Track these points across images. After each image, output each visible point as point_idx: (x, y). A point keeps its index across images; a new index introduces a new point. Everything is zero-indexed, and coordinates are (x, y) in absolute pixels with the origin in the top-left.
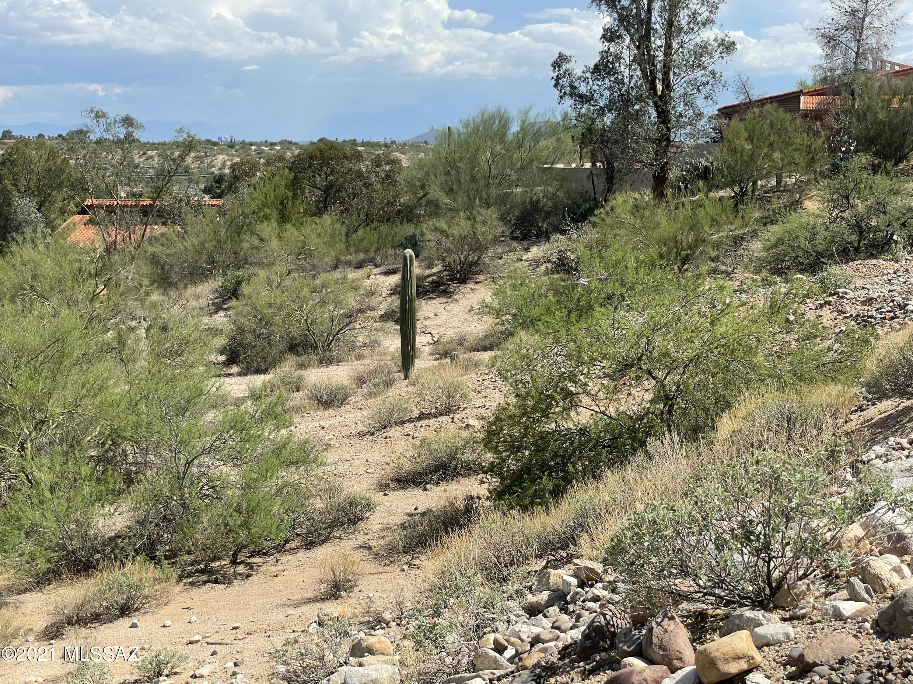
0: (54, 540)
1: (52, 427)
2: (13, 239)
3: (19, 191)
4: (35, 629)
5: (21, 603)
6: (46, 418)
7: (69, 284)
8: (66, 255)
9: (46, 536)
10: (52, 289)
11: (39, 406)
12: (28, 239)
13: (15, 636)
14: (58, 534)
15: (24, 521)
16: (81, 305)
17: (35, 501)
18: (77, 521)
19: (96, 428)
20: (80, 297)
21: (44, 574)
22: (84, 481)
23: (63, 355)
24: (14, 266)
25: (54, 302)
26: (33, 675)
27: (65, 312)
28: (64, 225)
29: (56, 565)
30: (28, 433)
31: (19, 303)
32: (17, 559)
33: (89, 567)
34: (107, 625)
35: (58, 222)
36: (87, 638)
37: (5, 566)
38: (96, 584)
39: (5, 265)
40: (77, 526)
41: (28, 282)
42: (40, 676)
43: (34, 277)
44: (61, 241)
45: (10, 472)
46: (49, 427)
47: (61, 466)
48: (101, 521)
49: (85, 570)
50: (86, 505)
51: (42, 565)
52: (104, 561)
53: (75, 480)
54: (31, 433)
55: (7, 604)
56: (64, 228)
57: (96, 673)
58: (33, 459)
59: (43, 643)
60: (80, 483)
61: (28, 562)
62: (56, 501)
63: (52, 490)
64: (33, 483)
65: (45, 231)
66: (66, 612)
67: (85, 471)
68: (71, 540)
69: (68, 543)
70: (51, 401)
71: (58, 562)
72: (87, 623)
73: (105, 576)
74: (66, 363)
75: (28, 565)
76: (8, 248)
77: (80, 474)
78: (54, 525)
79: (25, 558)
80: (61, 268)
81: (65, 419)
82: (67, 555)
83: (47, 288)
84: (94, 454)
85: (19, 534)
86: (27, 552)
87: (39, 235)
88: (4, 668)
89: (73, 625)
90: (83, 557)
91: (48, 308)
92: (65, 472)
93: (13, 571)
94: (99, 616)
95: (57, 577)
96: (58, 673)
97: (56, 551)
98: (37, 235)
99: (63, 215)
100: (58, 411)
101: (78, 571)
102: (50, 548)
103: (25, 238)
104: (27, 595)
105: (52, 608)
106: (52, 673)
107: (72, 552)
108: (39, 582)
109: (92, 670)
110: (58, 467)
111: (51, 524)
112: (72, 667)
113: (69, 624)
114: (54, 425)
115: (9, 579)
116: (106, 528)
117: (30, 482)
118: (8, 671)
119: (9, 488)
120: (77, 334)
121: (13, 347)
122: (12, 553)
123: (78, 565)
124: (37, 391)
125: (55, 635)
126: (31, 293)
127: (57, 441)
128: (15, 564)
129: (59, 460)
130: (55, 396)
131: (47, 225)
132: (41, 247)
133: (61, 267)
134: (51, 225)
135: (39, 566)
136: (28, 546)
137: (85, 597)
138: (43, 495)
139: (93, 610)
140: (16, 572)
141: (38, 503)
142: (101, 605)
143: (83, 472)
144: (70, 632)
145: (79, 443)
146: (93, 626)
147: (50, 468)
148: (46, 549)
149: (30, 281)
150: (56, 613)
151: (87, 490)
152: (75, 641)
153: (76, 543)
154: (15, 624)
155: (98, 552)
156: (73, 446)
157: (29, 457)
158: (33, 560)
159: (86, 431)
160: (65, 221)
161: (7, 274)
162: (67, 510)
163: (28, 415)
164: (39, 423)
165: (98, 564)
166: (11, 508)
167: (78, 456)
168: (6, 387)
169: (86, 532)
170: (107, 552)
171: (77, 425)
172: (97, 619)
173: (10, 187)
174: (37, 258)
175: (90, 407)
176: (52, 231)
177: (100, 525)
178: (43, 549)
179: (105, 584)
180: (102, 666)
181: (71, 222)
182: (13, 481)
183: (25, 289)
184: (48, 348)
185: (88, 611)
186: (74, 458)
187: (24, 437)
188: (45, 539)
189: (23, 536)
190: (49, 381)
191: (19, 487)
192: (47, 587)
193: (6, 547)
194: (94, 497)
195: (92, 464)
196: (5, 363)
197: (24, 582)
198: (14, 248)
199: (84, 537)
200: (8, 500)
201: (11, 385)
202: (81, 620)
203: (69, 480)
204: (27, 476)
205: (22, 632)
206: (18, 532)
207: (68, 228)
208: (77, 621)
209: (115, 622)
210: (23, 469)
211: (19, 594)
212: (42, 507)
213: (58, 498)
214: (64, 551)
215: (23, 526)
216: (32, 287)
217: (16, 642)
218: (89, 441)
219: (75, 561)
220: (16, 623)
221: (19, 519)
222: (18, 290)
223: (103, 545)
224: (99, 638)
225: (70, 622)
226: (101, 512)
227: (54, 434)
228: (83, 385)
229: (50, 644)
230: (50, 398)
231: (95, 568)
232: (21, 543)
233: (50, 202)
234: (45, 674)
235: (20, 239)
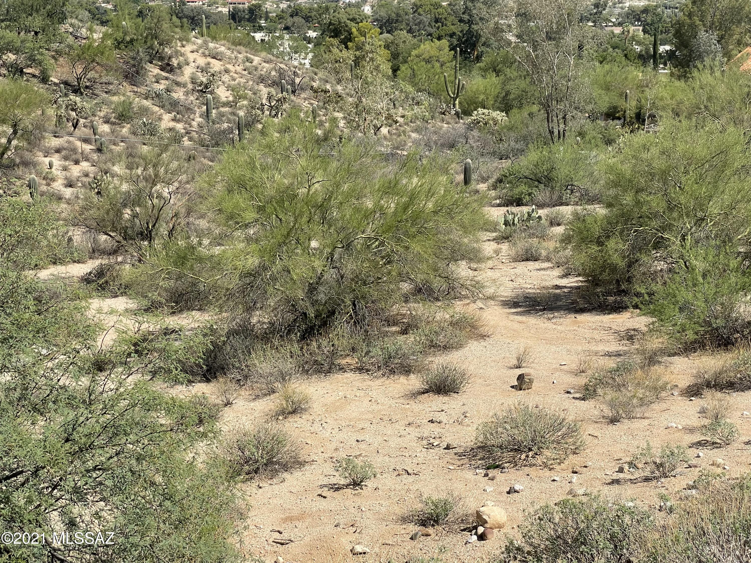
0: (702, 317)
1: (709, 225)
2: (695, 67)
3: (704, 25)
4: (680, 386)
5: (671, 363)
6: (705, 216)
7: (737, 106)
8: (737, 81)
9: (696, 313)
10: (723, 109)
11: (702, 207)
12: (708, 66)
13: (663, 388)
14: (706, 313)
15: (679, 298)
16: (745, 124)
17: (690, 284)
18: (722, 304)
19: (746, 229)
20: (746, 117)
21: (691, 343)
22: (732, 272)
23: (725, 165)
24: (693, 89)
25: (723, 120)
26: (675, 422)
27: (731, 129)
28: (739, 55)
29: (701, 338)
30: (689, 227)
31: (694, 120)
32: (671, 328)
33: (729, 343)
34: (740, 393)
35: (734, 52)
36: (721, 400)
37: (660, 332)
38: (733, 359)
39: (687, 87)
40: (722, 308)
41: (703, 102)
42: (680, 424)
43: (709, 99)
44: (735, 69)
45: (672, 258)
46: (707, 224)
47: (714, 257)
48: (743, 306)
49: (726, 345)
50: (731, 292)
51: (690, 336)
52: (742, 340)
53: (725, 271)
54: (692, 227)
55: (660, 362)
56: (738, 58)
57: (726, 430)
58: (691, 249)
59: (685, 398)
60: (729, 274)
61: (679, 332)
62: (706, 285)
63: (704, 276)
64: (689, 268)
65: (722, 60)
66: (706, 376)
67: (733, 263)
68: (716, 319)
69: (713, 321)
70: (711, 203)
71: (703, 335)
72: (723, 389)
73: (741, 353)
74: (728, 172)
75: (679, 334)
76: (691, 73)
77: (728, 266)
78: (703, 305)
79: (677, 328)
80: (732, 92)
81: (721, 219)
82: (712, 331)
83: (719, 109)
84: (742, 250)
85: (675, 308)
86: (679, 323)
87: (717, 63)
88: (652, 412)
89: (711, 388)
90: (724, 334)
91: (717, 125)
92: (716, 263)
93: (666, 337)
94: (733, 384)
95: (701, 348)
96: (695, 425)
97: (703, 327)
98: (715, 63)
99: (739, 47)
100: (716, 211)
101: (719, 345)
102: (698, 323)
103: (704, 66)
104: (676, 358)
105: (695, 372)
106: (690, 423)
107: (716, 329)
108: (686, 349)
109: (723, 427)
110: (711, 258)
111: (701, 304)
112: (706, 422)
113: (707, 387)
114: (711, 224)
115: (663, 343)
116: (746, 313)
117: (687, 268)
118: (655, 415)
119: (670, 271)
120: (739, 148)
121: (684, 155)
122: (667, 322)
123: (720, 340)
124: (700, 193)
125: (695, 394)
126: (705, 112)
127: (713, 236)
128: (669, 332)
129: (712, 252)
130: (715, 199)
131: (724, 55)
132: (718, 74)
133: (732, 90)
134: (728, 55)
135: (688, 336)
136: (681, 319)
137: (723, 368)
138: (697, 279)
139: (729, 379)
140: (669, 339)
141: (691, 286)
142: (736, 376)
143: (731, 265)
144: (708, 393)
145: (730, 240)
146: (727, 392)
147: (704, 258)
148: (695, 323)
149: (705, 102)
150: (698, 376)
151: (733, 279)
152: (711, 401)
153: (720, 322)
154: (664, 379)
155: (738, 332)
156: (725, 242)
157: (688, 247)
158: (684, 331)
159: (737, 232)
160: (740, 52)
161: (687, 96)
162: (715, 294)
163: (691, 213)
164: (699, 220)
165: (736, 341)
166: (670, 287)
167: (728, 251)
168: (675, 189)
169: (729, 313)
170: (745, 333)
171: (731, 225)
172: (732, 387)
173: (698, 22)
174: (713, 83)
175: (743, 211)
176: (729, 60)
177: (742, 310)
178: (692, 323)
179: (741, 359)
180: (731, 426)
181: (745, 53)
182: (673, 265)
183: (700, 109)
184: (713, 158)
185: (725, 378)
186: (725, 252)
187: (686, 231)
188: (694, 315)
189: (677, 310)
190: (710, 186)
191: (677, 271)
192: (692, 354)
193: (663, 317)
194: (739, 287)
195: (739, 259)
196: (677, 169)
197: (675, 347)
198: (695, 73)
199: (727, 318)
200: (668, 280)
201: (679, 187)
202: (717, 385)
203: (719, 269)
204: (685, 263)
205: (669, 386)
206: (673, 306)
207: (742, 57)
208: (714, 386)
209: (746, 392)
210: (682, 257)
211: (670, 356)
212: (695, 289)
213: (708, 283)
214: (709, 327)
215: (677, 302)
216: (706, 107)
217: (663, 394)
218: (740, 239)
219: (718, 337)
220: (666, 378)
221: (675, 296)
222: (694, 109)
223: (743, 326)
224: (731, 402)
225: (708, 385)
226: (743, 300)
227: (711, 231)
228: (739, 192)
229: (691, 400)
230: (710, 200)
231: (733, 345)
232: (675, 316)
233: (729, 34)
234: (684, 423)
235: (700, 66)
